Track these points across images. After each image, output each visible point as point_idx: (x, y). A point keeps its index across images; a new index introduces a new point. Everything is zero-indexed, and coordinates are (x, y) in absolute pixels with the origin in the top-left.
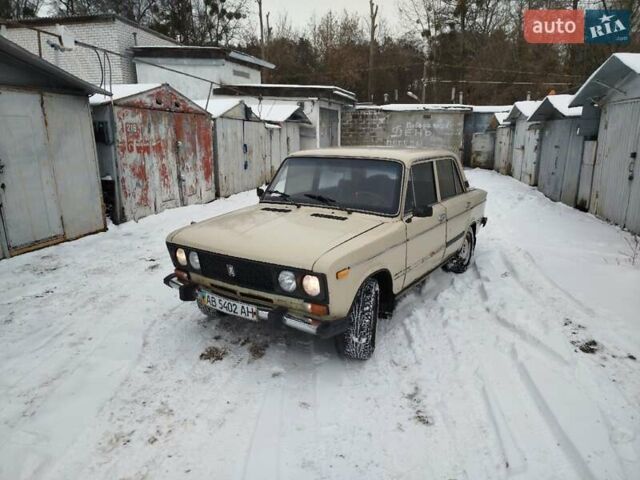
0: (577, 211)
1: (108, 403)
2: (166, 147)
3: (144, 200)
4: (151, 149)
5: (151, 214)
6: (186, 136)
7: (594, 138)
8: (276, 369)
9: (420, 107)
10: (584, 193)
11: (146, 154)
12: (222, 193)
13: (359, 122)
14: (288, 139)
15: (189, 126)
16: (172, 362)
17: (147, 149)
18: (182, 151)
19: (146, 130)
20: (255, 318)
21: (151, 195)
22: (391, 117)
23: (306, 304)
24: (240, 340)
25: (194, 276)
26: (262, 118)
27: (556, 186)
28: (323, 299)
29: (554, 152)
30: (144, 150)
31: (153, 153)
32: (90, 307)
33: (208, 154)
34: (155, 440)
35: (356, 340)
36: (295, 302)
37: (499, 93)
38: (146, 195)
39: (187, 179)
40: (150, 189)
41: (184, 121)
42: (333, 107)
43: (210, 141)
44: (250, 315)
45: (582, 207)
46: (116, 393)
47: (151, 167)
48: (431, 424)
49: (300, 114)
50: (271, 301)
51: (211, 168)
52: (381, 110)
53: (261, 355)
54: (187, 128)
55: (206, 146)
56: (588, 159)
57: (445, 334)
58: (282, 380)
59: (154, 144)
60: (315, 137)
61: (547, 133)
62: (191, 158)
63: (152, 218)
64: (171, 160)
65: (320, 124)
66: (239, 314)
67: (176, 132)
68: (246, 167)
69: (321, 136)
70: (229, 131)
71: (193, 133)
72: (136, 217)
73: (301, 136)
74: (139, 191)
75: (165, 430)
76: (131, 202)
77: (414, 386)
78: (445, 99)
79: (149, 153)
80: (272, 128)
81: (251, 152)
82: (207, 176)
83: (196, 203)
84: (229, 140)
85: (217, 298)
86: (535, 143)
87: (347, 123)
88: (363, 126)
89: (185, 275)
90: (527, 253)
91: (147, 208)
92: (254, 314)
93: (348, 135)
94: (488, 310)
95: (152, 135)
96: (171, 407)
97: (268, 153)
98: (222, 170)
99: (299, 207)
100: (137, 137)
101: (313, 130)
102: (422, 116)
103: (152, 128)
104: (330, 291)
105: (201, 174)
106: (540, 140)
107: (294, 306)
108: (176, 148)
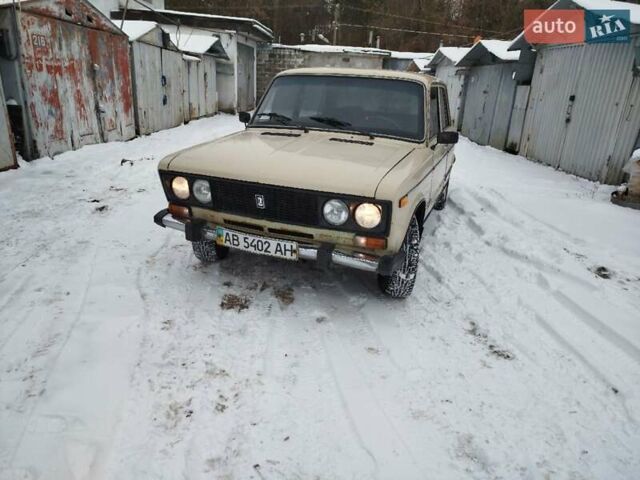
0: (507, 154)
1: (137, 369)
2: (81, 70)
3: (59, 133)
4: (64, 70)
5: (69, 150)
6: (102, 59)
7: (528, 82)
8: (318, 313)
9: (339, 49)
10: (514, 136)
11: (57, 75)
12: (142, 130)
13: (275, 61)
14: (205, 75)
15: (103, 46)
16: (191, 314)
17: (58, 69)
18: (98, 77)
19: (57, 45)
20: (294, 257)
21: (67, 127)
22: (309, 59)
23: (358, 238)
24: (256, 285)
25: (197, 212)
26: (179, 48)
27: (483, 132)
28: (383, 230)
29: (481, 98)
30: (55, 70)
31: (66, 75)
32: (44, 255)
33: (126, 84)
34: (224, 407)
35: (403, 276)
36: (345, 237)
37: (405, 42)
38: (61, 126)
39: (106, 110)
40: (65, 119)
41: (100, 40)
42: (250, 44)
43: (127, 68)
44: (288, 253)
45: (512, 150)
46: (141, 355)
47: (66, 92)
48: (513, 358)
49: (218, 48)
50: (311, 236)
51: (130, 100)
52: (299, 50)
53: (292, 300)
54: (103, 50)
55: (124, 73)
56: (520, 103)
57: (463, 268)
58: (331, 325)
59: (67, 64)
60: (233, 74)
61: (473, 80)
62: (109, 85)
63: (69, 155)
64: (86, 86)
65: (238, 61)
66: (273, 253)
67: (91, 53)
68: (165, 102)
69: (239, 74)
70: (147, 57)
71: (110, 57)
72: (51, 154)
73: (217, 73)
74: (52, 121)
75: (229, 395)
76: (43, 133)
77: (468, 321)
78: (362, 43)
79: (61, 75)
80: (190, 60)
81: (170, 86)
82: (126, 110)
83: (117, 140)
84: (148, 69)
85: (241, 236)
86: (460, 89)
87: (263, 62)
88: (280, 66)
89: (186, 211)
90: (492, 190)
91: (63, 141)
92: (293, 251)
93: (264, 75)
94: (488, 243)
95: (65, 53)
96: (221, 366)
97: (186, 89)
98: (141, 103)
99: (306, 131)
100: (47, 53)
101: (231, 67)
102: (341, 59)
103: (64, 43)
104: (393, 220)
105: (120, 106)
106: (465, 86)
107: (341, 241)
108: (92, 73)
